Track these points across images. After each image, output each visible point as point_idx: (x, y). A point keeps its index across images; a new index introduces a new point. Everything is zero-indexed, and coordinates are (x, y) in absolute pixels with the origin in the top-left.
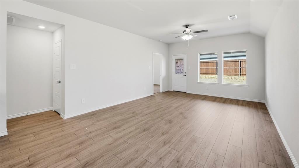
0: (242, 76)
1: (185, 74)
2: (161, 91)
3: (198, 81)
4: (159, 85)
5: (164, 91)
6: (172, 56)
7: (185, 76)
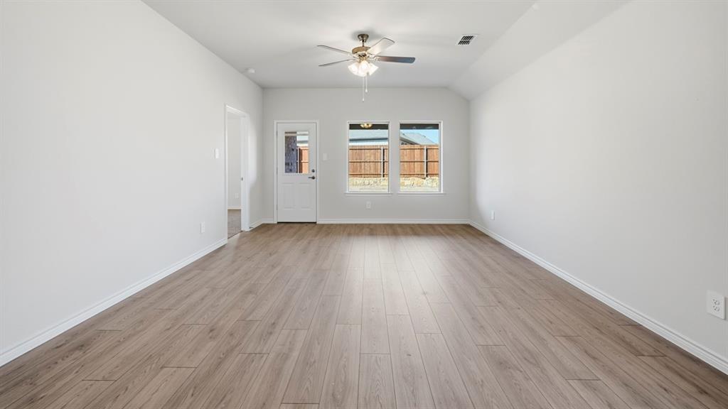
0: (429, 177)
1: (314, 174)
2: (246, 227)
3: (346, 190)
4: (240, 210)
5: (254, 227)
6: (275, 123)
7: (313, 178)
